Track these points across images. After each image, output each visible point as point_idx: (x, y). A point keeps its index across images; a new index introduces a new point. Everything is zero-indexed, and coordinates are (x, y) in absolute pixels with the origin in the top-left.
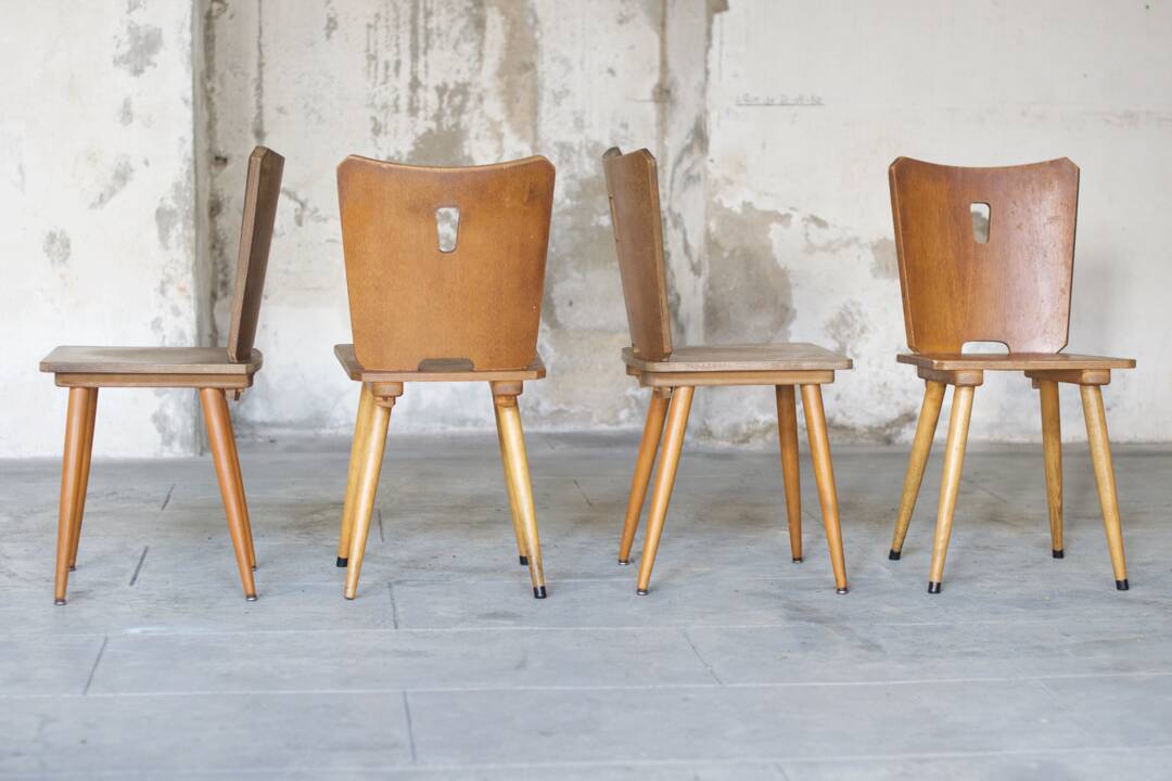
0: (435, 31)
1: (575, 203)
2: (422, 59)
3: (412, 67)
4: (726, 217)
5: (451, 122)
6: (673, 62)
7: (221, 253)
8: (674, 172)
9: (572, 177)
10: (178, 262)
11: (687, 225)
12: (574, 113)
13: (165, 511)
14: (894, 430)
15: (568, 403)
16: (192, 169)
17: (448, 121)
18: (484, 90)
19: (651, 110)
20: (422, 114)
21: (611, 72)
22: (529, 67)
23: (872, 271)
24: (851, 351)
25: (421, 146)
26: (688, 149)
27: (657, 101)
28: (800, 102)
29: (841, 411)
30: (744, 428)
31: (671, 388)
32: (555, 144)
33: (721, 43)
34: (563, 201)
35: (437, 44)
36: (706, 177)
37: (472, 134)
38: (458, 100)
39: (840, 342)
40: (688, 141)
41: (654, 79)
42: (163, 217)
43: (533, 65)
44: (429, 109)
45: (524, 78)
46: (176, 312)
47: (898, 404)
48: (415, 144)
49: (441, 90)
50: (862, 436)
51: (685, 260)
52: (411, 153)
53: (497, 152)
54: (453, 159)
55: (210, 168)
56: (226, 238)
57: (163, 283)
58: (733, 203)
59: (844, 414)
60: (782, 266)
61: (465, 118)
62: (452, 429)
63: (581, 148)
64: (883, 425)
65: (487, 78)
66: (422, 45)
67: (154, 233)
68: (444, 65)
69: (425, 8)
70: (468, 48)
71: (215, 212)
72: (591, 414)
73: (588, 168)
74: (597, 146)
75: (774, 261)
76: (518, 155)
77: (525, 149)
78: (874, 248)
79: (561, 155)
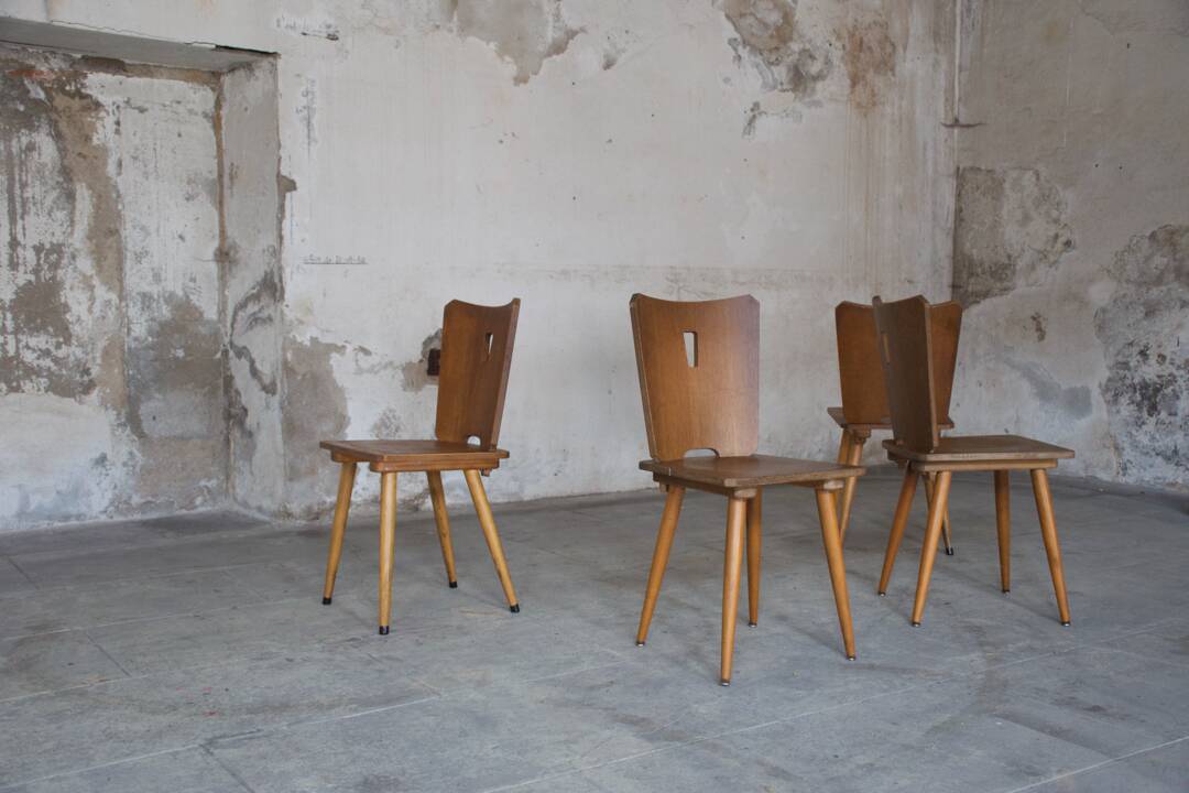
0: (31, 200)
1: (155, 340)
2: (20, 222)
3: (11, 230)
4: (299, 349)
5: (48, 275)
6: (229, 231)
8: (235, 315)
9: (153, 320)
11: (256, 355)
12: (153, 269)
14: (420, 501)
15: (155, 496)
17: (46, 274)
18: (76, 250)
19: (213, 267)
20: (21, 268)
21: (181, 237)
22: (114, 232)
23: (402, 386)
26: (254, 297)
27: (218, 261)
28: (350, 261)
30: (316, 508)
32: (138, 294)
33: (292, 215)
34: (146, 339)
35: (33, 210)
36: (280, 319)
37: (67, 286)
38: (53, 257)
40: (254, 291)
41: (216, 244)
43: (117, 231)
44: (28, 265)
45: (111, 240)
48: (16, 293)
49: (38, 249)
51: (254, 384)
52: (11, 301)
53: (90, 300)
54: (51, 306)
58: (304, 337)
60: (340, 385)
61: (60, 272)
62: (58, 524)
63: (159, 297)
64: (413, 498)
65: (78, 239)
66: (19, 211)
68: (39, 228)
69: (20, 180)
70: (60, 215)
72: (173, 502)
73: (165, 312)
74: (172, 295)
75: (335, 381)
76: (108, 303)
77: (114, 297)
78: (404, 370)
79: (143, 303)
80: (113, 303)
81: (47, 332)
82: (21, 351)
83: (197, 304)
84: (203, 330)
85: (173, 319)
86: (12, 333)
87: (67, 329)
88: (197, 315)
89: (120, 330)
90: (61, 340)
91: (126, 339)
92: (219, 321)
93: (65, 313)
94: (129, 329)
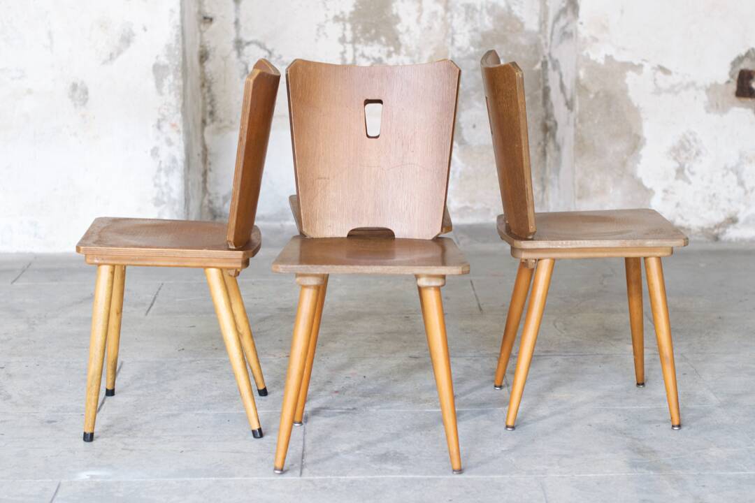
1: (478, 50)
4: (593, 67)
7: (209, 90)
8: (553, 27)
9: (475, 30)
10: (170, 104)
11: (563, 70)
13: (149, 316)
14: (721, 230)
15: (472, 201)
16: (180, 33)
23: (706, 108)
24: (689, 170)
25: (360, 7)
26: (563, 11)
29: (680, 215)
31: (536, 260)
32: (462, 5)
34: (468, 49)
36: (577, 37)
39: (679, 163)
40: (564, 5)
42: (159, 70)
46: (169, 142)
47: (724, 210)
48: (355, 6)
50: (696, 235)
51: (561, 97)
52: (351, 13)
53: (418, 11)
54: (384, 17)
55: (199, 27)
56: (213, 79)
57: (159, 121)
58: (598, 56)
59: (682, 218)
60: (636, 104)
63: (482, 8)
64: (712, 227)
67: (151, 83)
71: (204, 59)
72: (489, 210)
73: (487, 23)
74: (494, 6)
75: (629, 100)
76: (434, 14)
77: (440, 8)
78: (708, 90)
79: (467, 13)
80: (439, 14)
81: (380, 42)
82: (357, 59)
83: (518, 14)
84: (523, 41)
85: (495, 30)
86: (350, 43)
87: (397, 39)
88: (519, 25)
89: (444, 40)
90: (392, 49)
91: (450, 49)
92: (540, 32)
93: (396, 23)
94: (453, 40)
